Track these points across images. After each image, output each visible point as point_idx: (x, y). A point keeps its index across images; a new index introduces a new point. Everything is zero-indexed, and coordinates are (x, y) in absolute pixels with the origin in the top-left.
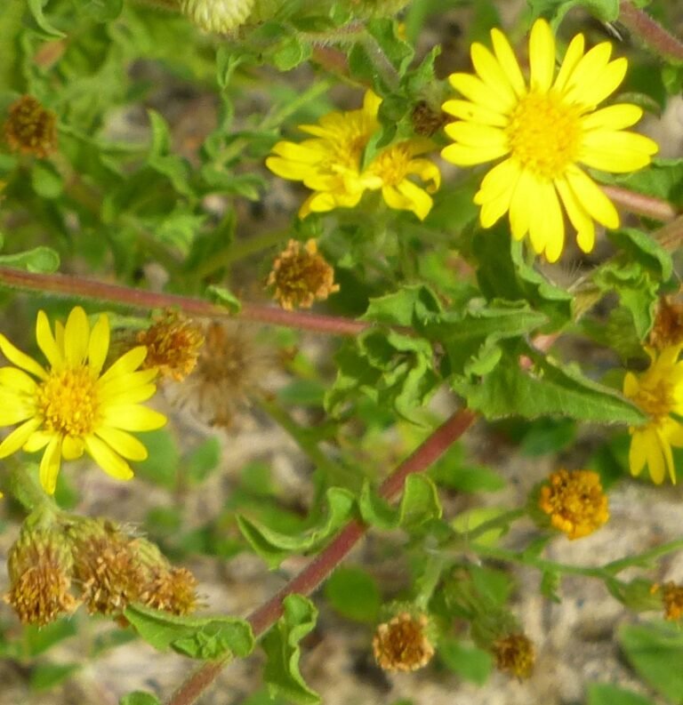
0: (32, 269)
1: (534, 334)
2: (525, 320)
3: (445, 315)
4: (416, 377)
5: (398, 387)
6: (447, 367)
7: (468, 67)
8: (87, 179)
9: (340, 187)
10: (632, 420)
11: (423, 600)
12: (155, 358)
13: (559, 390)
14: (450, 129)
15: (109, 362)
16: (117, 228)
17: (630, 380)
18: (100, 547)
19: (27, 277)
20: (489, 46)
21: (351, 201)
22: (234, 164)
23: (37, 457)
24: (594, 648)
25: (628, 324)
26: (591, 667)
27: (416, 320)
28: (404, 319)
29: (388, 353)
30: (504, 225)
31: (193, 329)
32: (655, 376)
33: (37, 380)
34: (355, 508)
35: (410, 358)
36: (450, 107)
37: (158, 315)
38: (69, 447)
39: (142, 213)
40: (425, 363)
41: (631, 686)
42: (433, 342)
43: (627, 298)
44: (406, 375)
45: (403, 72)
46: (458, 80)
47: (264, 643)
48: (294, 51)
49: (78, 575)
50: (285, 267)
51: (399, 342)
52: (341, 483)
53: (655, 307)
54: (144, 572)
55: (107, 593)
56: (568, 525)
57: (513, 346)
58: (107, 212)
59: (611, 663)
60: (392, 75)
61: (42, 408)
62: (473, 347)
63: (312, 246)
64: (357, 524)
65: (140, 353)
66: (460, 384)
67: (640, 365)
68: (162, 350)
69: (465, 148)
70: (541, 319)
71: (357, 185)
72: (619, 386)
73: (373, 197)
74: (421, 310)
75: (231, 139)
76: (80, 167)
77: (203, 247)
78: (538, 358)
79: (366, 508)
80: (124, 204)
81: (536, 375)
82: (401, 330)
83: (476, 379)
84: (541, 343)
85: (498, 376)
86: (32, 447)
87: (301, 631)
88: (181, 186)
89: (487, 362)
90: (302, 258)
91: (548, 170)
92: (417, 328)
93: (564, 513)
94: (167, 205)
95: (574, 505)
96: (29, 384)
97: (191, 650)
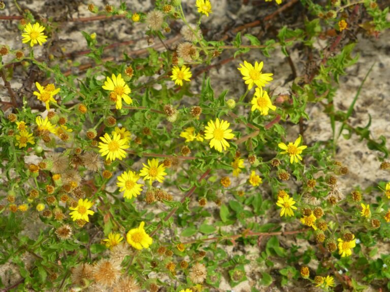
0: (147, 153)
1: (219, 158)
2: (217, 156)
3: (206, 156)
4: (202, 165)
5: (200, 166)
6: (207, 163)
7: (207, 126)
8: (155, 136)
9: (190, 138)
10: (233, 169)
11: (205, 196)
12: (165, 165)
13: (223, 166)
14: (205, 134)
15: (159, 166)
16: (160, 143)
17: (232, 163)
18: (158, 192)
19: (147, 154)
20: (210, 122)
21: (192, 140)
22: (175, 133)
23: (149, 180)
24: (229, 195)
25: (231, 155)
26: (230, 198)
27: (202, 157)
28: (200, 156)
29: (198, 162)
30: (214, 147)
31: (171, 160)
32: (236, 162)
33: (149, 169)
34: (195, 184)
35: (201, 162)
36: (205, 131)
37: (165, 158)
38: (153, 178)
39: (163, 141)
40: (204, 162)
41: (235, 200)
42: (205, 159)
43: (231, 152)
44: (200, 165)
45: (198, 126)
46: (206, 127)
47: (183, 204)
48: (183, 124)
49: (155, 196)
50: (183, 149)
51: (200, 160)
52: (193, 180)
53: (235, 153)
54: (165, 195)
55: (160, 198)
56: (225, 185)
57: (216, 160)
58: (158, 141)
59: (232, 197)
60: (197, 126)
61: (149, 173)
62: (210, 160)
63: (187, 146)
64: (195, 186)
65: (163, 164)
66: (209, 165)
67: (234, 161)
68: (166, 163)
69: (208, 137)
70: (220, 156)
71: (192, 138)
72: (231, 164)
73: (195, 139)
74: (203, 155)
75: (175, 130)
76: (154, 134)
77: (172, 145)
78: (219, 161)
79: (196, 184)
80: (160, 139)
81: (219, 163)
82: (200, 158)
83: (211, 165)
84: (220, 159)
85: (214, 164)
86: (148, 179)
87: (188, 202)
88: (168, 137)
89: (212, 162)
90: (186, 148)
91: (220, 140)
92: (202, 158)
93: (224, 183)
94: (166, 139)
95: (226, 182)
96: (147, 170)
97: (172, 206)
